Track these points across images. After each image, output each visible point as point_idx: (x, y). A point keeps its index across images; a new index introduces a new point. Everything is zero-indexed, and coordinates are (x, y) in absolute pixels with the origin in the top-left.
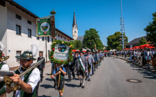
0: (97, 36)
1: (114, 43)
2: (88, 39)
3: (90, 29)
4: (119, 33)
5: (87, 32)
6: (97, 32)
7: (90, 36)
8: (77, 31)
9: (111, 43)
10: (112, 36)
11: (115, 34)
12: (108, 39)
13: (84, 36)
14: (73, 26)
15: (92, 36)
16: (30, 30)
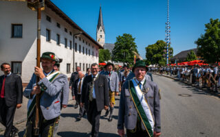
0: (134, 45)
1: (155, 56)
2: (120, 48)
3: (124, 35)
4: (162, 41)
5: (119, 39)
6: (133, 39)
7: (123, 45)
8: (103, 35)
10: (152, 46)
11: (157, 43)
12: (148, 50)
13: (116, 44)
15: (126, 45)
16: (58, 36)
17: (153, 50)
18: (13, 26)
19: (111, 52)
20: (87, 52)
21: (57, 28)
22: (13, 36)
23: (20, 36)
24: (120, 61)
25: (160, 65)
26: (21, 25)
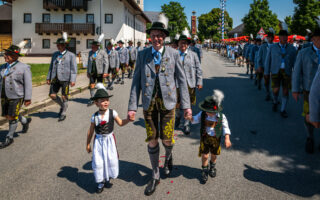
0: (183, 16)
1: (210, 28)
3: (171, 3)
5: (164, 8)
7: (171, 16)
9: (205, 28)
10: (206, 16)
11: (213, 12)
12: (200, 20)
22: (106, 22)
23: (111, 22)
25: (214, 41)
26: (111, 14)
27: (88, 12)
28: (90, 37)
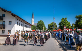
0: (43, 24)
1: (51, 27)
2: (39, 25)
3: (40, 21)
4: (53, 22)
5: (38, 22)
6: (43, 22)
7: (40, 24)
8: (34, 20)
10: (50, 24)
12: (49, 25)
13: (37, 24)
14: (32, 18)
15: (41, 24)
16: (20, 23)
17: (50, 26)
18: (9, 22)
19: (36, 26)
20: (28, 27)
21: (19, 21)
22: (9, 24)
23: (11, 24)
24: (39, 29)
26: (11, 22)
27: (3, 21)
28: (3, 29)
